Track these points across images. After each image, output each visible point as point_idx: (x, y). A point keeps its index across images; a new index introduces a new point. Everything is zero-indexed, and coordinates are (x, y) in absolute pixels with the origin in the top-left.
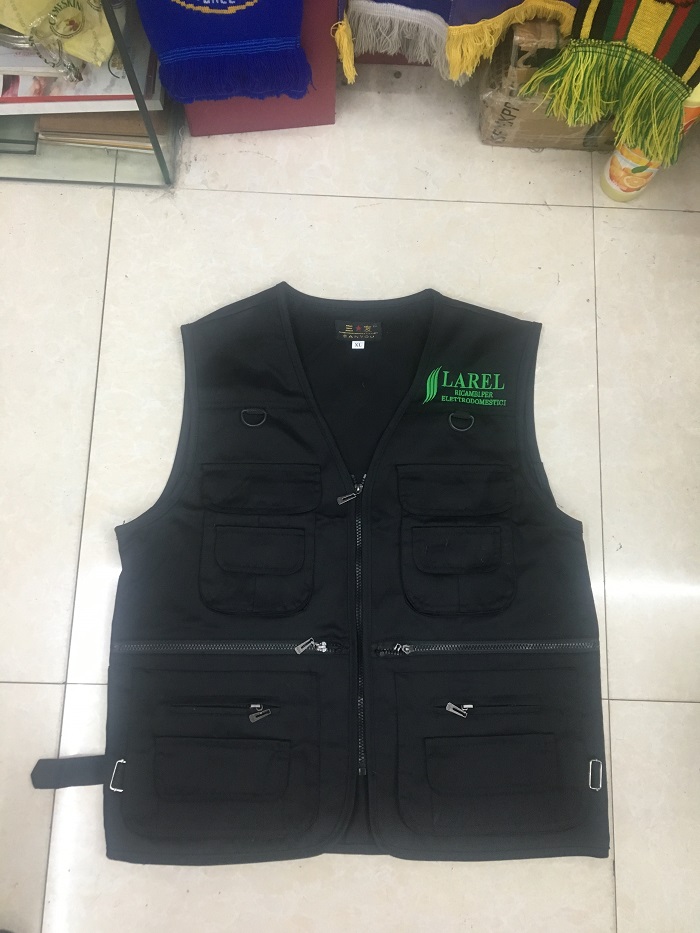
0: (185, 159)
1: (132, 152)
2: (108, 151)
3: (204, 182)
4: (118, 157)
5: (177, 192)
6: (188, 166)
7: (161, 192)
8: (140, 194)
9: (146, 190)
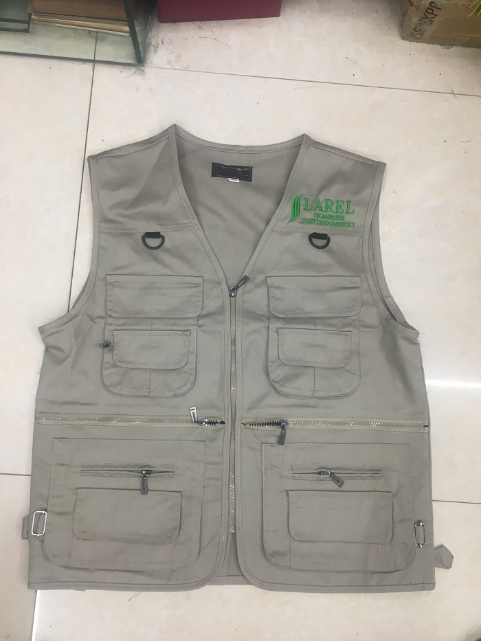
0: (153, 42)
1: (110, 34)
2: (90, 32)
3: (169, 62)
4: (97, 37)
5: (146, 70)
6: (156, 47)
7: (133, 70)
8: (115, 70)
9: (121, 67)
